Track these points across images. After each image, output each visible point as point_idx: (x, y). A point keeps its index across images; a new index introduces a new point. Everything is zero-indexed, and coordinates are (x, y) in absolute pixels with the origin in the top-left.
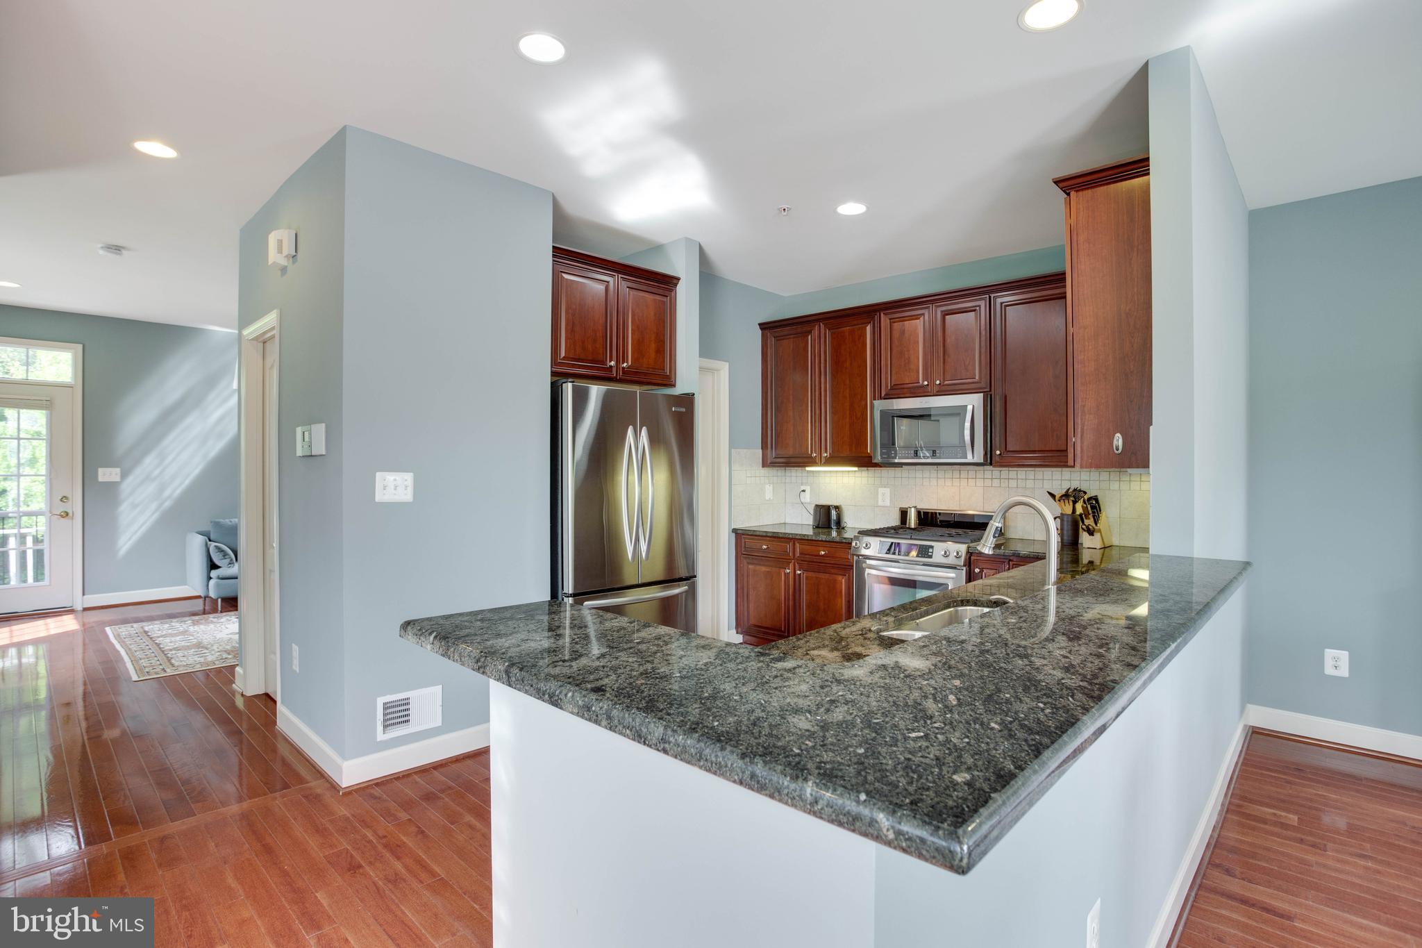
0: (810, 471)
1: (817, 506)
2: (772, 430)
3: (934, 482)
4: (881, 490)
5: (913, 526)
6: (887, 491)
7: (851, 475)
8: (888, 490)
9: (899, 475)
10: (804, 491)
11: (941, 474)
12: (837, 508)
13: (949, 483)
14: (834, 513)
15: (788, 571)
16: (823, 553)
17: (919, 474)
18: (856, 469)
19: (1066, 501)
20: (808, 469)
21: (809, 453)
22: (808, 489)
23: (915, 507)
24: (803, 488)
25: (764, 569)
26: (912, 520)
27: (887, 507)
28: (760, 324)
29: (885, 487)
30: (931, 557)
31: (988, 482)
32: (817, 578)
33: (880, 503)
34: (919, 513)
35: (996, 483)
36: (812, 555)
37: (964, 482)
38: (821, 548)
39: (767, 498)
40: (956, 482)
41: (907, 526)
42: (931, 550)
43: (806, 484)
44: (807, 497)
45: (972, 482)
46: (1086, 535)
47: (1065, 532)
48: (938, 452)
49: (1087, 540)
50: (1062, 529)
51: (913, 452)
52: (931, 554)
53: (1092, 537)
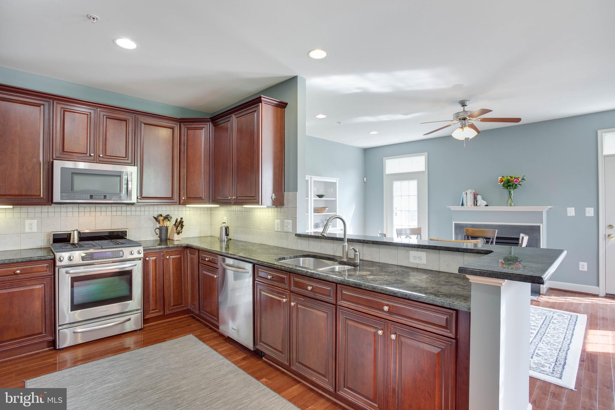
3: (76, 214)
4: (28, 222)
5: (76, 242)
6: (34, 222)
8: (36, 220)
11: (81, 209)
13: (87, 214)
16: (18, 272)
19: (166, 221)
23: (77, 230)
26: (75, 238)
27: (35, 232)
29: (32, 219)
30: (122, 257)
31: (114, 213)
33: (27, 230)
34: (79, 233)
35: (119, 213)
37: (98, 214)
38: (13, 269)
40: (93, 214)
41: (71, 242)
42: (121, 253)
46: (176, 235)
47: (163, 235)
48: (107, 196)
49: (176, 237)
50: (161, 233)
51: (89, 196)
52: (122, 255)
53: (178, 235)
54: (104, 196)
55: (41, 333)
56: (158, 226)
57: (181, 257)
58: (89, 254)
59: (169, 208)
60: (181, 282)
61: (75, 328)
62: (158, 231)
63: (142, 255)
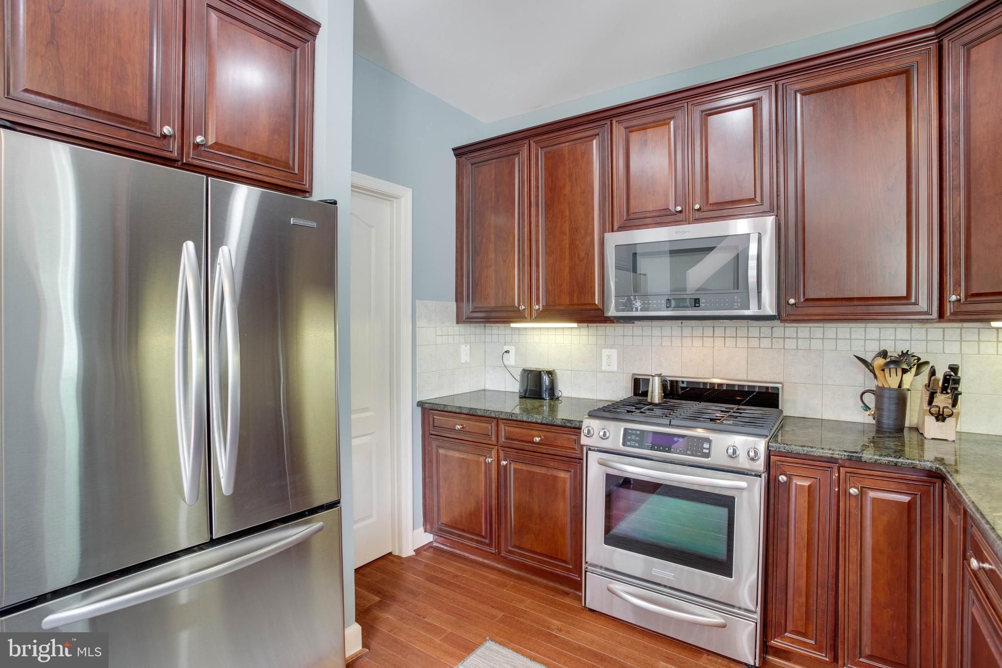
0: (515, 328)
1: (524, 371)
2: (468, 278)
3: (677, 342)
4: (606, 352)
5: (656, 400)
6: (614, 353)
7: (566, 332)
8: (616, 350)
9: (630, 333)
10: (507, 352)
11: (687, 331)
12: (550, 373)
13: (697, 342)
14: (546, 379)
15: (490, 460)
16: (537, 439)
17: (656, 332)
18: (575, 325)
19: (893, 371)
20: (513, 325)
21: (516, 305)
22: (512, 349)
23: (660, 375)
24: (506, 348)
25: (457, 455)
26: (656, 393)
27: (613, 372)
28: (454, 150)
29: (611, 348)
30: (707, 455)
31: (754, 343)
32: (529, 472)
33: (605, 367)
34: (664, 382)
35: (766, 343)
36: (522, 441)
37: (719, 342)
38: (535, 433)
39: (463, 361)
40: (708, 342)
42: (706, 445)
43: (511, 343)
44: (511, 360)
45: (730, 342)
46: (930, 421)
47: (885, 413)
48: (702, 301)
49: (932, 428)
50: (879, 408)
51: (664, 302)
52: (707, 451)
53: (940, 423)
54: (696, 299)
55: (565, 562)
56: (873, 384)
57: (910, 505)
58: (638, 432)
59: (923, 331)
60: (910, 590)
61: (611, 583)
62: (870, 399)
63: (760, 465)
